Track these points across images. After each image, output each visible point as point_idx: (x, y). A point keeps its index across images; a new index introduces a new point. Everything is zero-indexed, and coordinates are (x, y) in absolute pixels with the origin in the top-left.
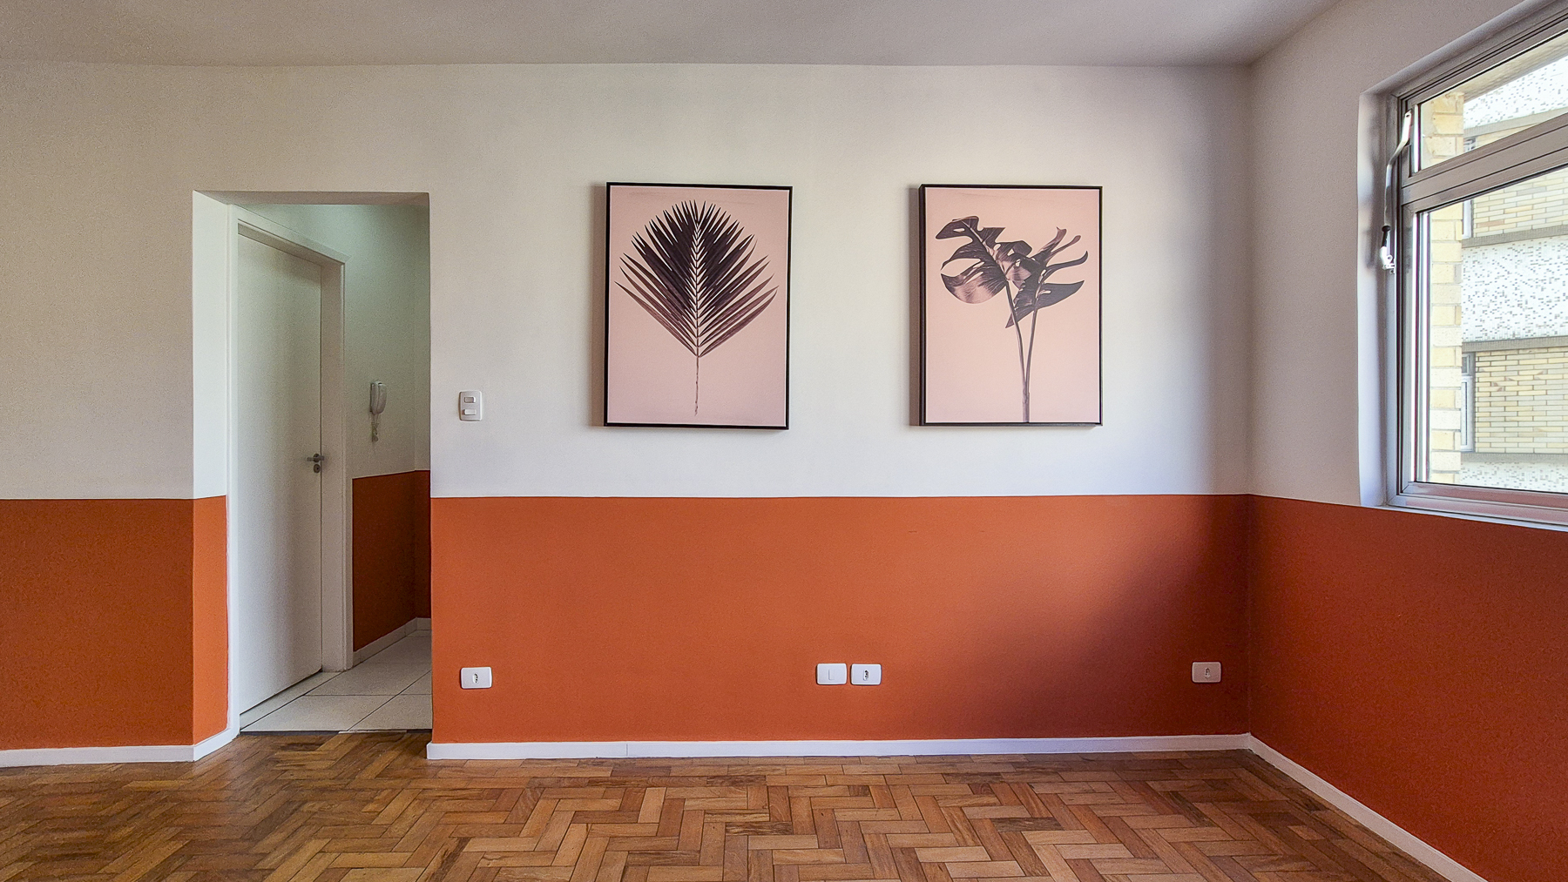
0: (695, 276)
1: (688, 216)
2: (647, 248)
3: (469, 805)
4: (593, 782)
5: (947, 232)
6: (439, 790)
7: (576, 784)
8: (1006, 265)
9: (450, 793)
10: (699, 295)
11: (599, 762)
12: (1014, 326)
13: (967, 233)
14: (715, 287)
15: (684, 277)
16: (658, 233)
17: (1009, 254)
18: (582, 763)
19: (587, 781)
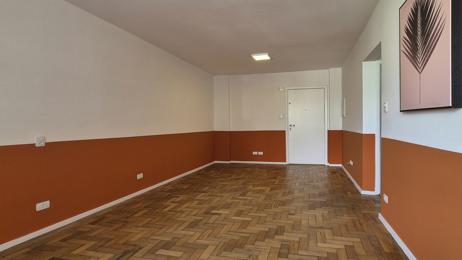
2: (407, 29)
10: (420, 42)
15: (416, 35)
16: (409, 20)
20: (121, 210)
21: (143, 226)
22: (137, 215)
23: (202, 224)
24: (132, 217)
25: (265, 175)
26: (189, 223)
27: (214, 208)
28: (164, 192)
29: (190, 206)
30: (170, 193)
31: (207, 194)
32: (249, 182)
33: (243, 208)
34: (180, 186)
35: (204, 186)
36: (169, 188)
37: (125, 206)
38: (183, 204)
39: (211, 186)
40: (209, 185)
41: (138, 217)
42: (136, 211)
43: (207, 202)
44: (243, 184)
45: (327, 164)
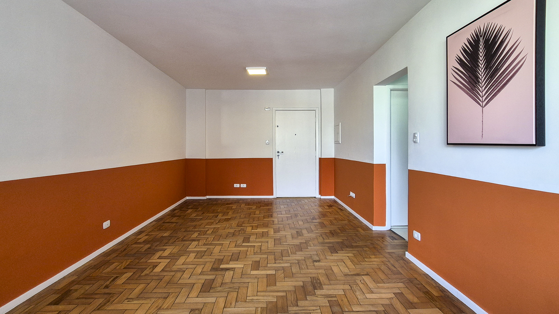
1: (477, 35)
2: (460, 60)
10: (483, 74)
14: (491, 68)
15: (476, 68)
16: (465, 50)
20: (91, 275)
21: (138, 298)
22: (120, 281)
23: (218, 285)
24: (113, 285)
25: (257, 212)
26: (200, 286)
27: (221, 261)
28: (140, 243)
29: (188, 260)
30: (149, 246)
31: (201, 243)
32: (243, 223)
33: (257, 258)
34: (158, 234)
35: (189, 231)
36: (143, 238)
37: (94, 270)
38: (176, 259)
39: (200, 231)
40: (196, 230)
41: (123, 285)
42: (115, 276)
43: (206, 254)
44: (238, 226)
45: (318, 196)
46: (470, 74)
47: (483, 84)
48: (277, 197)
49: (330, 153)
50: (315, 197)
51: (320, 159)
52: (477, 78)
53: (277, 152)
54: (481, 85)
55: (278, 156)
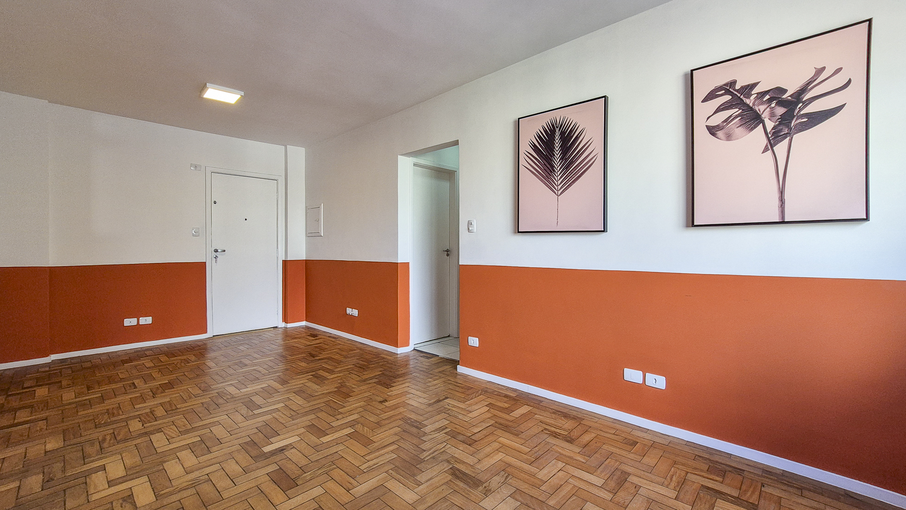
0: (556, 155)
1: (553, 125)
2: (535, 146)
3: (457, 389)
4: (506, 396)
5: (711, 96)
6: (453, 381)
7: (499, 394)
8: (762, 108)
9: (455, 384)
10: (558, 164)
11: (515, 390)
12: (770, 152)
13: (728, 92)
14: (566, 159)
15: (551, 156)
16: (540, 137)
17: (764, 100)
18: (508, 388)
19: (504, 395)
45: (282, 325)
46: (545, 162)
47: (559, 173)
48: (213, 336)
49: (299, 252)
50: (276, 327)
51: (285, 262)
52: (553, 167)
53: (213, 252)
54: (556, 174)
55: (216, 258)
